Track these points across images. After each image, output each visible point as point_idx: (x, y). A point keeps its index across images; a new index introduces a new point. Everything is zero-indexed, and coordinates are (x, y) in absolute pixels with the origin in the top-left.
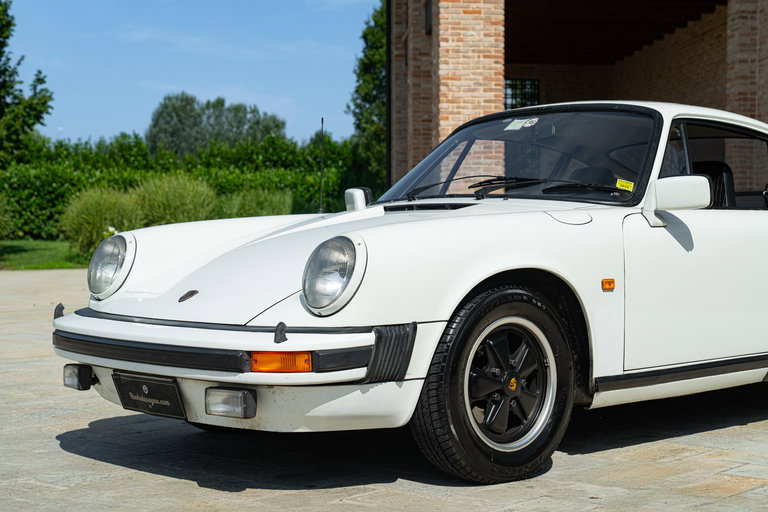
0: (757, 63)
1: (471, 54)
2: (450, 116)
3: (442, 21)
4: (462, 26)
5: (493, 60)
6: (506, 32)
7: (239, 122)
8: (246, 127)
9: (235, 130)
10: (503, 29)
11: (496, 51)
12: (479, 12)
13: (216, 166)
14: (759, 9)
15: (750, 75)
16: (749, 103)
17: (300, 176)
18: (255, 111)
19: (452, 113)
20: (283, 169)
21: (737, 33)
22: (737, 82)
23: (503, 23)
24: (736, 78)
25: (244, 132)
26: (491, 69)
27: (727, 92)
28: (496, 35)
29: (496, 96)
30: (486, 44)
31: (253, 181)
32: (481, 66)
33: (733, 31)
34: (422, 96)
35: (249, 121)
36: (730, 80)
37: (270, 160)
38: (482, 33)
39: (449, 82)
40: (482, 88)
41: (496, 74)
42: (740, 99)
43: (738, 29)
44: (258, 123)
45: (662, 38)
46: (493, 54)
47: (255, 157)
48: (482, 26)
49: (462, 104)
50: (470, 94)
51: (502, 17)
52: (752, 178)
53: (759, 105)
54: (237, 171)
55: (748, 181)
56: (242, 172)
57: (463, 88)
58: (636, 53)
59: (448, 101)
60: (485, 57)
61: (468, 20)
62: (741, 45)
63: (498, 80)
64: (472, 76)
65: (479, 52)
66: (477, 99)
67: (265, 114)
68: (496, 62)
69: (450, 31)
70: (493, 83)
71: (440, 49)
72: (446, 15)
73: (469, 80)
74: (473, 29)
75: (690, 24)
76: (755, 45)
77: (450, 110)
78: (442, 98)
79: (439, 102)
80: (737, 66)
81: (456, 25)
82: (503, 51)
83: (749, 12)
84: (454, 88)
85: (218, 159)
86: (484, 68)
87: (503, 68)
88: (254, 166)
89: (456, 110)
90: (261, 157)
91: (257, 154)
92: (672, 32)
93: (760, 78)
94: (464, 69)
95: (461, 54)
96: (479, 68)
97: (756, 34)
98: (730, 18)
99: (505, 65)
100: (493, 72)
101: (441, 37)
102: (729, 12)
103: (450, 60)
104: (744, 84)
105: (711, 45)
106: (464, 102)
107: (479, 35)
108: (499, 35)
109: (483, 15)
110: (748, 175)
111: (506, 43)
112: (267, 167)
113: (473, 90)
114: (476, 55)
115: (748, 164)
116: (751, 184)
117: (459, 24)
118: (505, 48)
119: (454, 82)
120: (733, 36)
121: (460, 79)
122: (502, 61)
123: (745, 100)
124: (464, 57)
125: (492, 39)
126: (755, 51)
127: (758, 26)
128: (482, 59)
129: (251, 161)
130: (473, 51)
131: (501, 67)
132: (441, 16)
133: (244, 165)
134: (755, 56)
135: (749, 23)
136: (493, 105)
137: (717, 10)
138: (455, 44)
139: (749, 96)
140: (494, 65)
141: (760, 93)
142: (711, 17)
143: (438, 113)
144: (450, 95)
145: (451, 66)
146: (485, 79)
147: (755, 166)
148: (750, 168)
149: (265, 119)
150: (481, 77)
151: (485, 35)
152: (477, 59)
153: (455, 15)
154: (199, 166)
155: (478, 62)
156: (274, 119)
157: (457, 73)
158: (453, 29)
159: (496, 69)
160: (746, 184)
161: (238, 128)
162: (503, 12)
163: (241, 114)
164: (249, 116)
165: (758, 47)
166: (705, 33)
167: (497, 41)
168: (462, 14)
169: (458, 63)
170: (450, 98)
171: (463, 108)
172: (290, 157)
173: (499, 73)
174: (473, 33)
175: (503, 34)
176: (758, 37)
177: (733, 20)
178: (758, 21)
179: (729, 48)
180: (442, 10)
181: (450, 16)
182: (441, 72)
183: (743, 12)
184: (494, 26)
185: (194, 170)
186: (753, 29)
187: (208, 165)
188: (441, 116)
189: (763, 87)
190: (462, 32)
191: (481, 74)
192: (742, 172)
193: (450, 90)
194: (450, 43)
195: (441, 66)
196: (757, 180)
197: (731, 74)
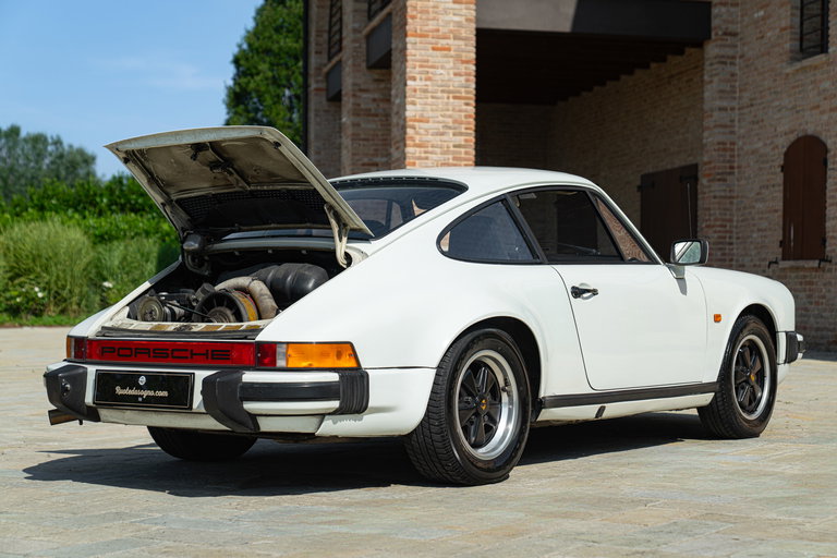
0: (737, 112)
1: (439, 94)
2: (417, 162)
3: (409, 58)
4: (430, 64)
5: (463, 101)
6: (477, 71)
7: (39, 155)
8: (47, 161)
9: (32, 164)
10: (474, 68)
11: (467, 92)
12: (449, 50)
13: (51, 210)
14: (739, 53)
15: (729, 123)
16: (728, 153)
17: (153, 223)
18: (58, 142)
19: (420, 158)
20: (133, 215)
21: (716, 79)
22: (716, 130)
23: (474, 62)
24: (716, 126)
25: (45, 167)
26: (460, 111)
27: (704, 141)
28: (466, 74)
29: (466, 141)
30: (456, 84)
31: (97, 228)
32: (451, 108)
33: (711, 76)
34: (362, 136)
35: (51, 155)
36: (708, 128)
37: (116, 204)
38: (451, 72)
39: (416, 124)
40: (451, 132)
41: (466, 117)
42: (719, 150)
43: (716, 75)
44: (61, 156)
45: (617, 79)
46: (463, 95)
47: (98, 199)
48: (452, 64)
49: (430, 149)
50: (438, 138)
51: (473, 56)
52: (731, 232)
53: (738, 155)
54: (77, 216)
55: (728, 235)
56: (84, 217)
57: (431, 131)
58: (584, 94)
59: (416, 146)
60: (455, 98)
61: (437, 57)
62: (722, 91)
63: (469, 123)
64: (441, 119)
65: (449, 92)
66: (445, 144)
67: (71, 146)
68: (467, 104)
69: (418, 69)
70: (463, 126)
71: (408, 88)
72: (413, 52)
73: (439, 122)
74: (443, 67)
75: (653, 65)
76: (735, 92)
77: (417, 155)
78: (408, 142)
79: (405, 145)
80: (716, 114)
81: (424, 63)
82: (474, 92)
83: (728, 57)
84: (422, 131)
85: (54, 202)
86: (454, 110)
87: (474, 110)
88: (97, 210)
89: (423, 155)
90: (105, 200)
91: (101, 196)
92: (631, 73)
93: (740, 127)
94: (432, 110)
95: (430, 95)
96: (448, 110)
97: (736, 81)
98: (707, 63)
99: (476, 107)
100: (463, 114)
101: (408, 75)
102: (706, 56)
103: (418, 101)
104: (724, 133)
105: (680, 89)
106: (432, 147)
107: (448, 74)
108: (469, 74)
109: (452, 53)
110: (728, 228)
111: (477, 83)
112: (113, 212)
113: (442, 134)
114: (445, 95)
115: (728, 217)
116: (730, 238)
117: (428, 61)
118: (476, 89)
119: (421, 124)
120: (711, 82)
121: (428, 122)
122: (473, 103)
123: (725, 150)
124: (433, 97)
125: (463, 79)
126: (735, 98)
127: (738, 72)
128: (451, 100)
129: (94, 204)
130: (443, 91)
131: (471, 110)
132: (408, 52)
133: (85, 208)
134: (735, 104)
135: (729, 68)
136: (463, 150)
137: (687, 53)
138: (424, 83)
139: (728, 146)
140: (464, 107)
141: (740, 143)
142: (679, 59)
143: (405, 159)
144: (417, 138)
145: (418, 107)
146: (455, 121)
147: (735, 219)
148: (731, 221)
149: (70, 153)
150: (450, 120)
151: (455, 74)
152: (446, 100)
153: (423, 52)
154: (30, 210)
155: (447, 104)
156: (81, 152)
157: (425, 114)
158: (421, 66)
159: (466, 111)
160: (725, 238)
161: (37, 162)
162: (474, 50)
163: (40, 146)
164: (50, 148)
165: (738, 95)
166: (672, 76)
167: (467, 80)
168: (431, 51)
169: (426, 104)
170: (417, 142)
171: (432, 153)
172: (140, 201)
173: (470, 116)
174: (442, 71)
175: (474, 73)
176: (737, 84)
177: (711, 64)
178: (737, 67)
179: (706, 95)
180: (409, 46)
181: (418, 52)
182: (408, 114)
183: (723, 57)
184: (465, 65)
185: (24, 214)
186: (733, 75)
187: (42, 208)
188: (407, 161)
189: (744, 137)
190: (431, 70)
191: (450, 116)
192: (721, 226)
193: (417, 133)
194: (418, 82)
195: (408, 107)
196: (737, 233)
197: (708, 122)
